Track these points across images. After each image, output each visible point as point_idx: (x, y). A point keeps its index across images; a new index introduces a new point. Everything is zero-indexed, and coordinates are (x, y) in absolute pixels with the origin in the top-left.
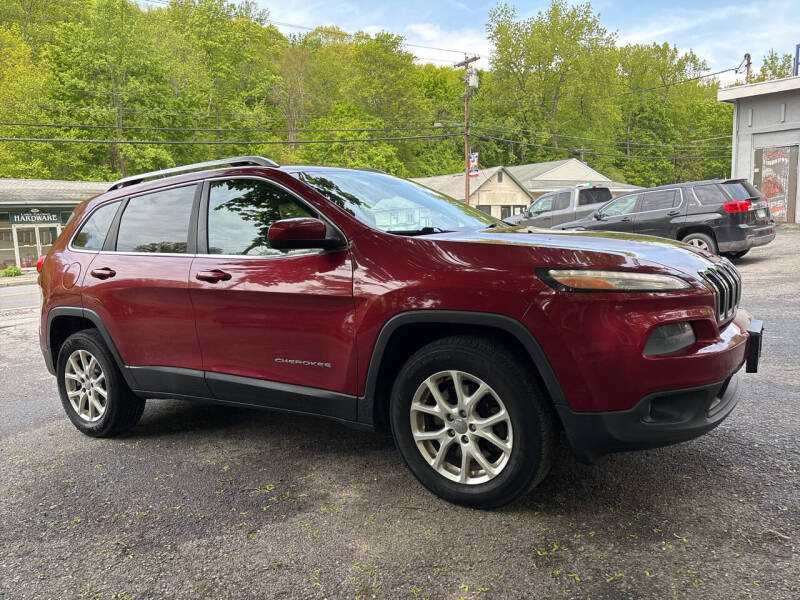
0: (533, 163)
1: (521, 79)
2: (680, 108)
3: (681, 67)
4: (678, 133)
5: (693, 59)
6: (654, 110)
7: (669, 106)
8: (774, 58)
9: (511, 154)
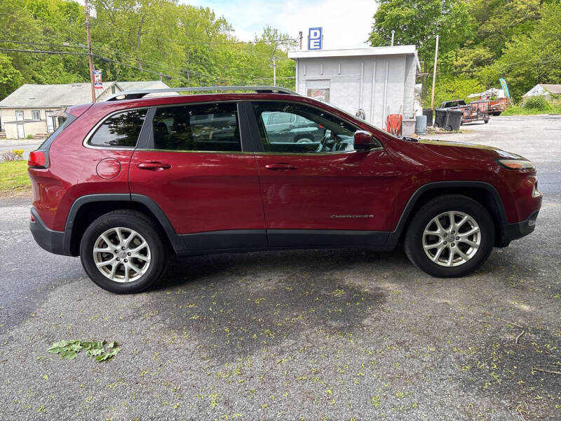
0: (125, 81)
1: (111, 14)
2: (218, 53)
3: (217, 26)
4: (217, 69)
5: (224, 22)
6: (203, 53)
7: (211, 50)
8: (269, 30)
9: (108, 73)
